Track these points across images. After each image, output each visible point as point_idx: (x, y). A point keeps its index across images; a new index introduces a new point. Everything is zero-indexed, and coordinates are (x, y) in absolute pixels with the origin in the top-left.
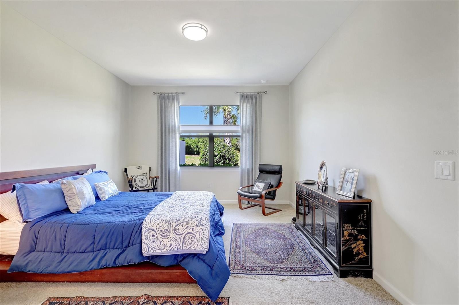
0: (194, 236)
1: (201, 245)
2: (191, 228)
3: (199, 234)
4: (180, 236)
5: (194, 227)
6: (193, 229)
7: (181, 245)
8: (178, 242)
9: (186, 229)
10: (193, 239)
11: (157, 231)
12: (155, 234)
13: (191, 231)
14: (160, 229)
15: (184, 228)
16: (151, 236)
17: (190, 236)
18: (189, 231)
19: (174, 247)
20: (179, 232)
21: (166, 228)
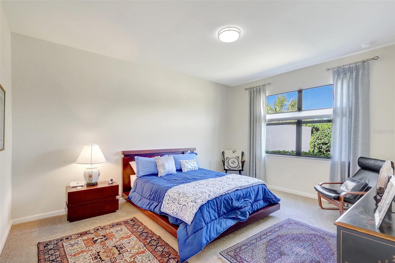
0: (187, 208)
1: (188, 217)
2: (187, 202)
3: (190, 208)
4: (180, 205)
5: (189, 202)
6: (188, 203)
7: (180, 212)
8: (178, 209)
9: (184, 201)
10: (186, 210)
11: (171, 197)
12: (169, 200)
13: (186, 204)
14: (172, 197)
15: (184, 200)
16: (168, 200)
17: (185, 208)
18: (185, 204)
19: (175, 212)
20: (180, 203)
21: (175, 197)
